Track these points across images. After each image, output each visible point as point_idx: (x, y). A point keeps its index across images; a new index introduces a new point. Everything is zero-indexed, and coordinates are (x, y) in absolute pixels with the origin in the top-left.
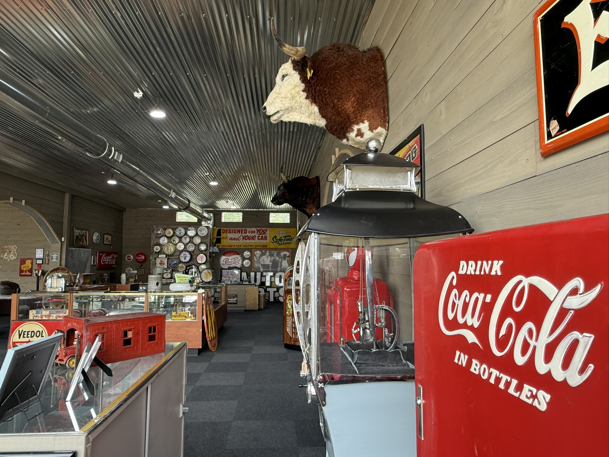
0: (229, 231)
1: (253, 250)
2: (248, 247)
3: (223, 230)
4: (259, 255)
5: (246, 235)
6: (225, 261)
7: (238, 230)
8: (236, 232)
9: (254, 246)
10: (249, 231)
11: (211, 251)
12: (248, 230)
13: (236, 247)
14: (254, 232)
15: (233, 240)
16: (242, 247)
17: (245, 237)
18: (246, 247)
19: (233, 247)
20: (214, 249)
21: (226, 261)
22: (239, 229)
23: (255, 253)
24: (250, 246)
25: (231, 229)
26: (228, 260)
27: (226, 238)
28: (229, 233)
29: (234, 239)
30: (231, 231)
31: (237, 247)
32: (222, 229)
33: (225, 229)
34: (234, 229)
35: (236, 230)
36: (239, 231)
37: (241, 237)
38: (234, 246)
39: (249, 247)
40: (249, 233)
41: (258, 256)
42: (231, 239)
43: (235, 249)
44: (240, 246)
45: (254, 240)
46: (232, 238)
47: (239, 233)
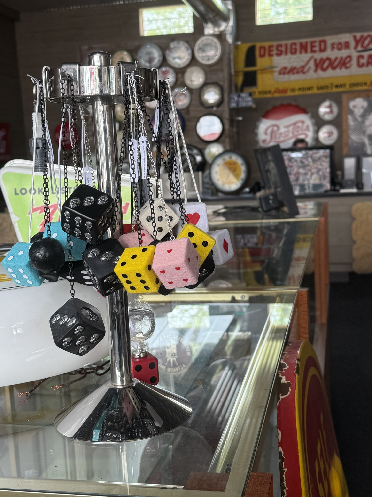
0: (277, 49)
1: (344, 97)
2: (330, 90)
3: (261, 48)
4: (362, 111)
5: (324, 55)
6: (269, 131)
7: (301, 44)
8: (296, 49)
9: (348, 86)
10: (333, 44)
11: (233, 105)
12: (330, 40)
13: (297, 93)
14: (347, 45)
15: (289, 72)
16: (315, 91)
17: (323, 61)
18: (325, 91)
19: (289, 94)
20: (240, 99)
21: (272, 132)
22: (303, 41)
23: (352, 104)
24: (337, 86)
25: (283, 42)
26: (278, 128)
27: (270, 69)
28: (278, 55)
29: (292, 71)
30: (283, 49)
31: (301, 93)
32: (258, 45)
33: (266, 44)
34: (289, 42)
35: (295, 44)
36: (304, 48)
37: (312, 64)
38: (293, 90)
39: (335, 90)
40: (333, 48)
41: (358, 112)
42: (284, 71)
43: (295, 98)
44: (309, 89)
45: (347, 68)
46: (285, 68)
47: (306, 52)
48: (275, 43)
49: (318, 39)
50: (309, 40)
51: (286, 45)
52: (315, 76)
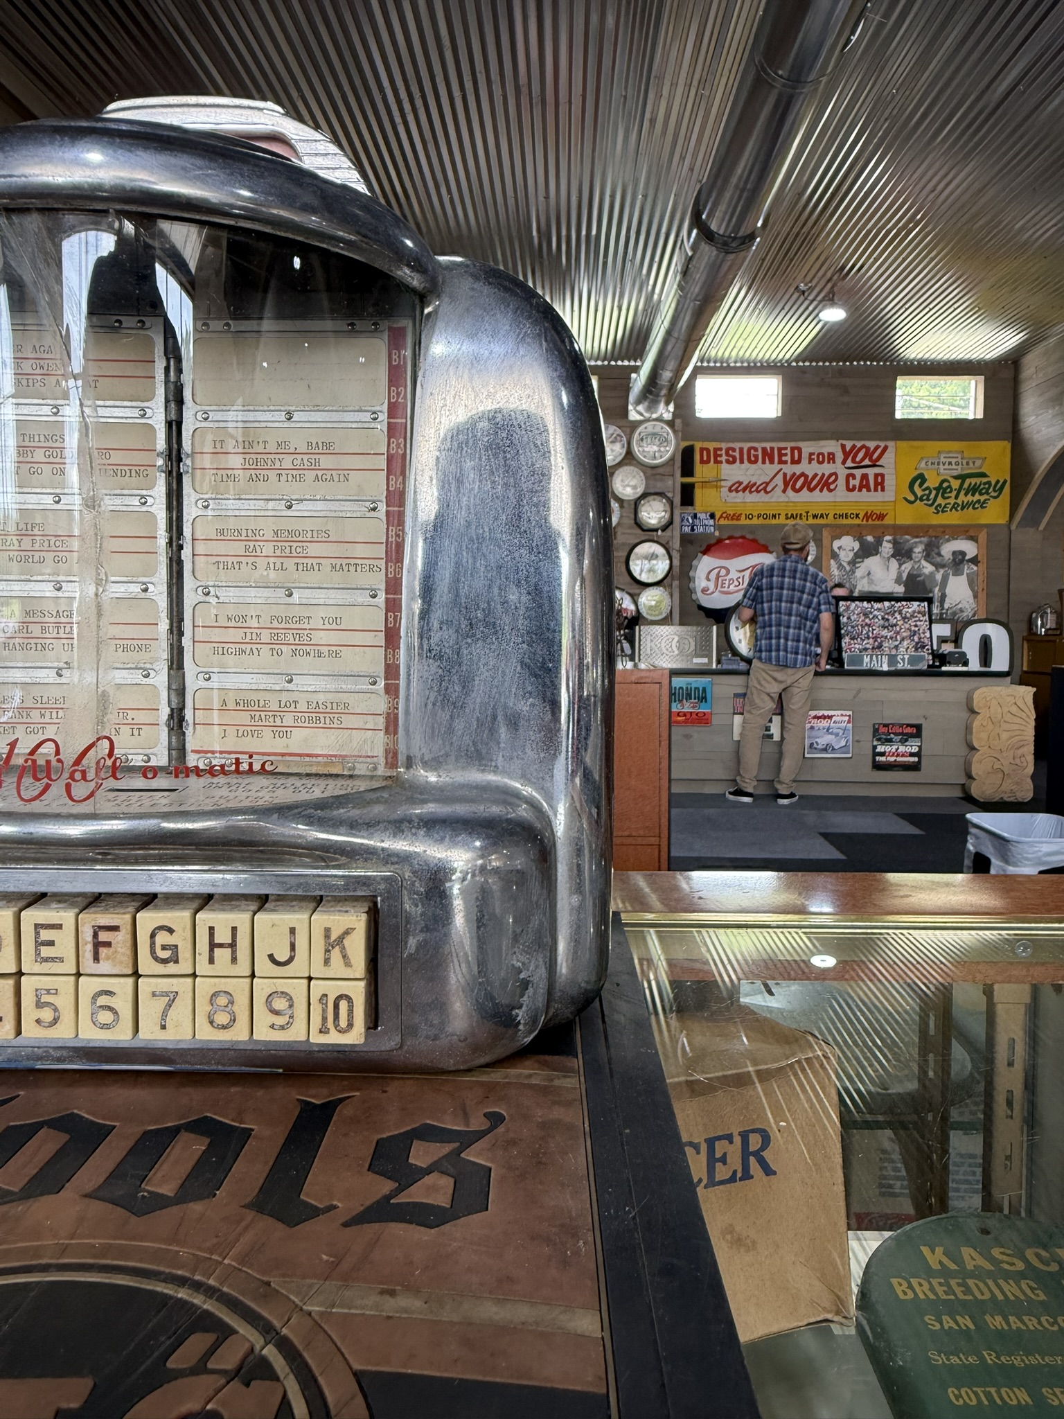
0: (727, 454)
1: (826, 534)
5: (798, 469)
6: (713, 575)
7: (764, 450)
8: (756, 457)
9: (831, 516)
10: (811, 454)
11: (687, 529)
13: (755, 521)
15: (744, 490)
17: (795, 478)
19: (743, 521)
20: (697, 522)
21: (718, 577)
24: (815, 516)
25: (737, 445)
26: (728, 572)
27: (716, 483)
28: (728, 462)
29: (749, 488)
30: (737, 454)
31: (761, 521)
33: (711, 446)
36: (768, 456)
37: (779, 480)
38: (748, 517)
40: (811, 460)
42: (737, 487)
43: (753, 529)
45: (830, 491)
46: (741, 483)
47: (772, 462)
48: (724, 446)
49: (789, 445)
50: (776, 445)
51: (741, 450)
52: (783, 498)
